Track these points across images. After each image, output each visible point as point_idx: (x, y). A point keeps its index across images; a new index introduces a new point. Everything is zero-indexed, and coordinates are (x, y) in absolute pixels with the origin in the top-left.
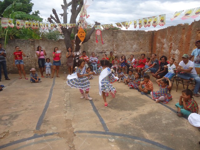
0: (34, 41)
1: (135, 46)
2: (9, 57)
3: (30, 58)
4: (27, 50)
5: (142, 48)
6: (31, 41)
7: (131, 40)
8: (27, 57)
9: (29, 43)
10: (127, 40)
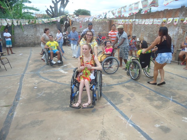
0: (36, 25)
1: (100, 28)
2: (20, 36)
3: (33, 37)
4: (32, 31)
5: (104, 30)
6: (34, 25)
7: (98, 24)
8: (32, 35)
9: (33, 26)
10: (95, 24)
